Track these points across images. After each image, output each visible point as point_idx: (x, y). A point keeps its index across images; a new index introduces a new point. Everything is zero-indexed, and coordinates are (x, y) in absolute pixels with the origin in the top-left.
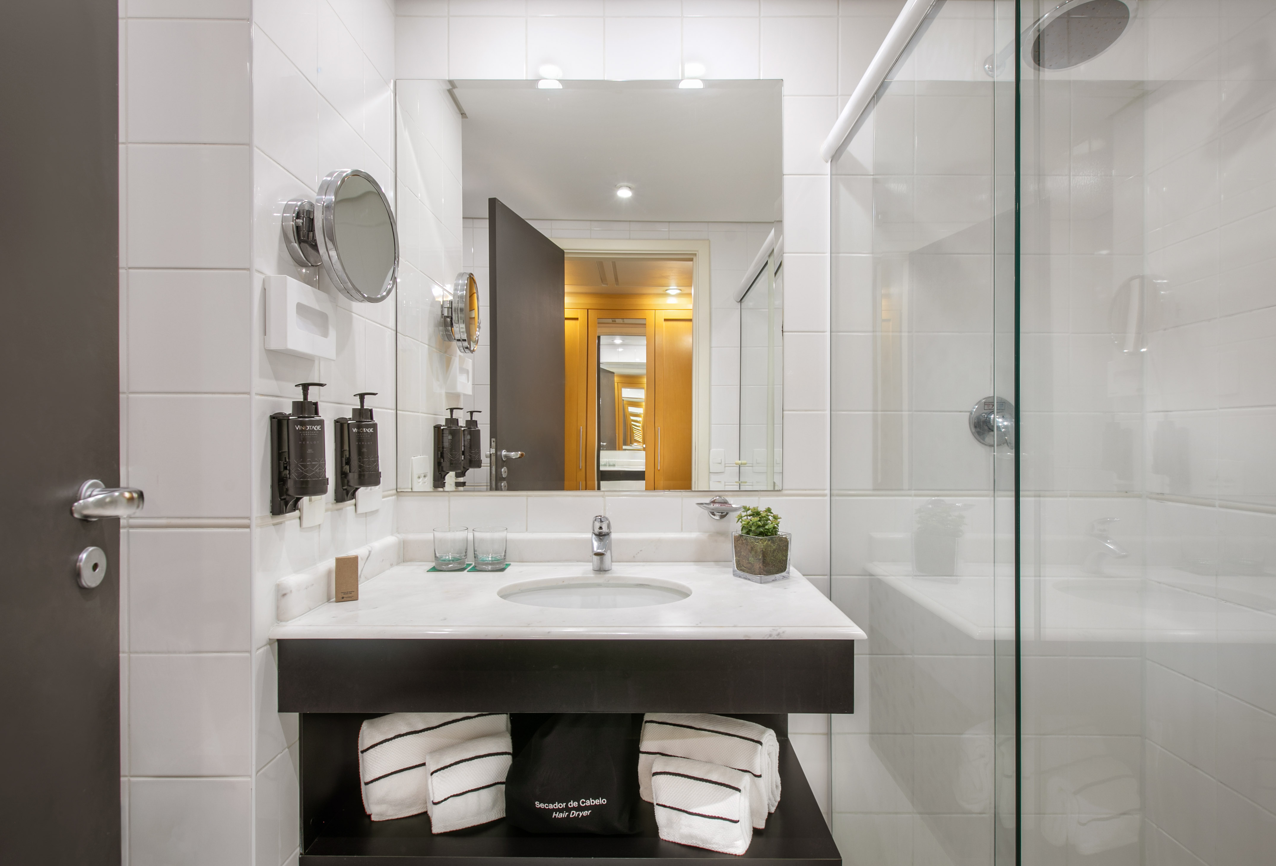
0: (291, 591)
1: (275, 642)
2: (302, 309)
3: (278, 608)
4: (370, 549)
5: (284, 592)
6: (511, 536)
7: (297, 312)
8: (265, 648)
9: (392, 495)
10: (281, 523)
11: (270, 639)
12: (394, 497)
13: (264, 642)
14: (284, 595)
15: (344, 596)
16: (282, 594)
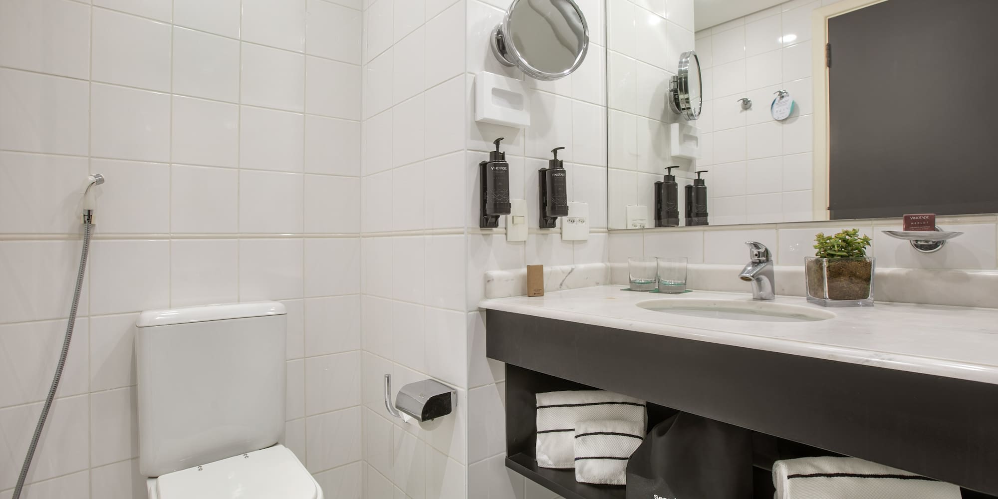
0: (493, 280)
1: (483, 311)
2: (496, 92)
3: (485, 289)
4: (574, 267)
5: (489, 279)
6: (690, 266)
7: (492, 93)
8: (476, 312)
9: (603, 232)
10: (489, 235)
11: (479, 308)
12: (604, 234)
13: (475, 309)
14: (489, 281)
15: (536, 292)
16: (488, 280)
